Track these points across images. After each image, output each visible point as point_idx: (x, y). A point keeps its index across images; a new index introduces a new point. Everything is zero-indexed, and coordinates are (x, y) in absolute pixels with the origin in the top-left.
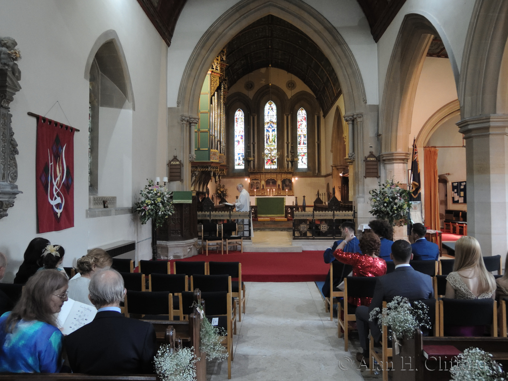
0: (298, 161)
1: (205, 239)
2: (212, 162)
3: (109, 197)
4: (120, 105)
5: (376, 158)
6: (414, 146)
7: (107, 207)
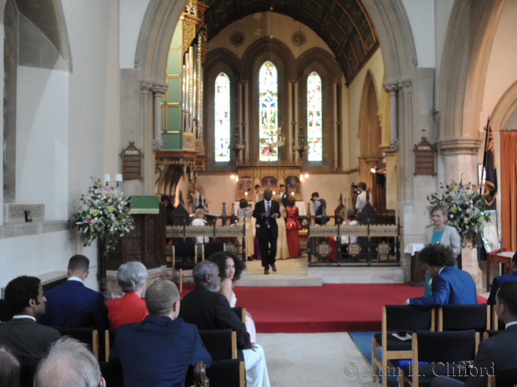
0: (309, 151)
1: (177, 267)
2: (186, 152)
3: (34, 205)
4: (50, 63)
5: (432, 147)
6: (488, 129)
7: (31, 220)
